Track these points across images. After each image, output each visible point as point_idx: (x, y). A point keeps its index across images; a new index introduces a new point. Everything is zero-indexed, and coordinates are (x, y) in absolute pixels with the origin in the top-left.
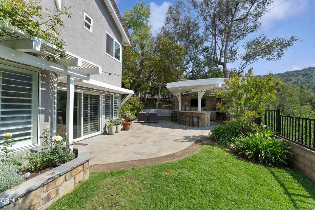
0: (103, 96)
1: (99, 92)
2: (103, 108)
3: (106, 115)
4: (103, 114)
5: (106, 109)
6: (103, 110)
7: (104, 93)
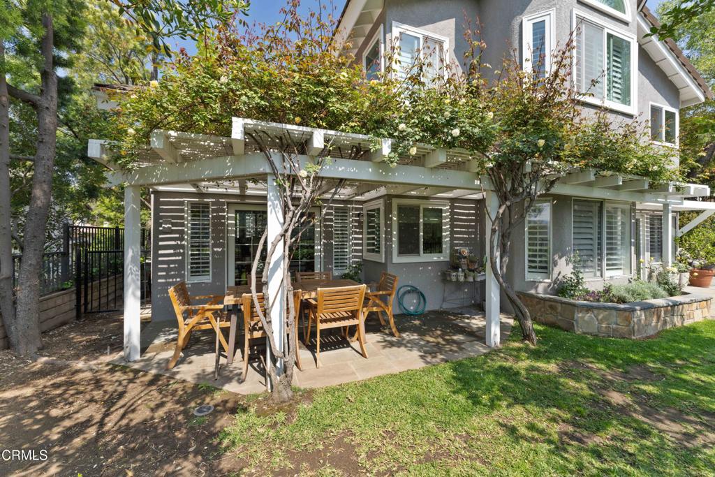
0: (647, 218)
1: (641, 212)
2: (647, 240)
3: (651, 252)
4: (647, 251)
5: (651, 242)
6: (647, 244)
7: (647, 214)
